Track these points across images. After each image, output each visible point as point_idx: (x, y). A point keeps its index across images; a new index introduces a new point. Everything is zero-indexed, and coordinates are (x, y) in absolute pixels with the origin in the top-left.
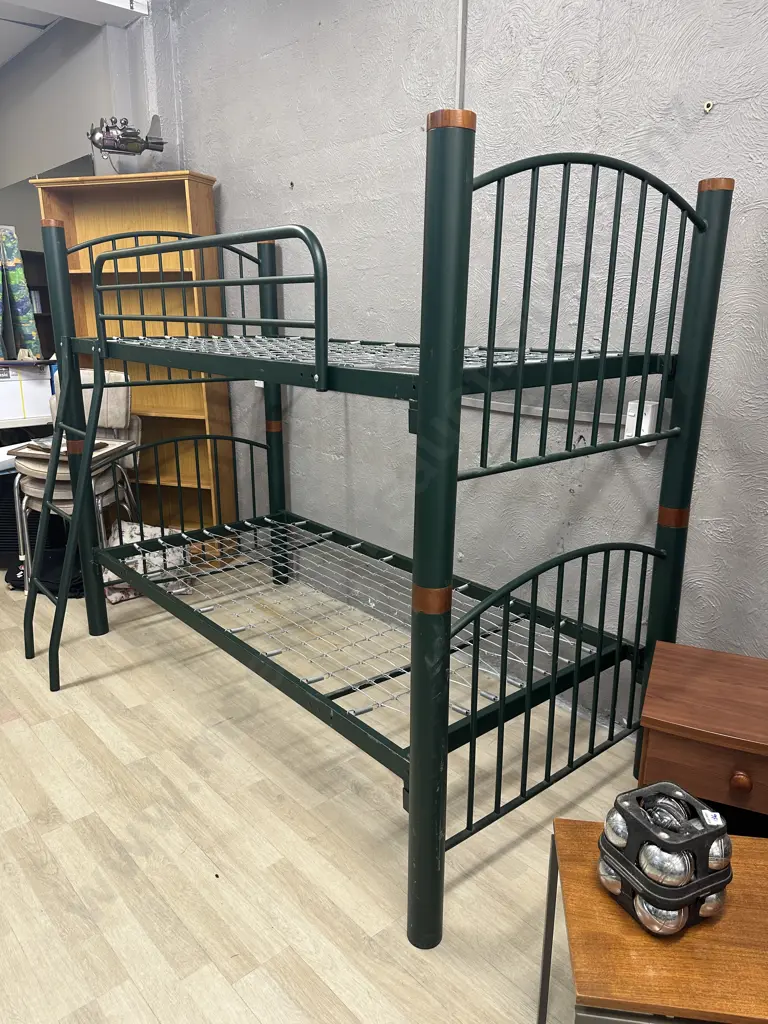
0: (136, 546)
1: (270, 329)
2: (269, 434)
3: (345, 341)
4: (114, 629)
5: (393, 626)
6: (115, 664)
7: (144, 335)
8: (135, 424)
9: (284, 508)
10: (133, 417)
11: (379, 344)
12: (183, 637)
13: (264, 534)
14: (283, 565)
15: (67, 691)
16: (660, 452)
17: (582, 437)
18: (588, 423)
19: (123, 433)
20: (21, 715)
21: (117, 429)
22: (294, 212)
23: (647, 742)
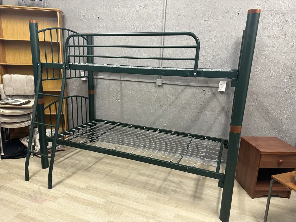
2: (90, 95)
15: (55, 188)
16: (226, 93)
17: (204, 90)
18: (206, 87)
19: (32, 97)
20: (46, 200)
21: (30, 96)
22: (99, 26)
23: (260, 158)
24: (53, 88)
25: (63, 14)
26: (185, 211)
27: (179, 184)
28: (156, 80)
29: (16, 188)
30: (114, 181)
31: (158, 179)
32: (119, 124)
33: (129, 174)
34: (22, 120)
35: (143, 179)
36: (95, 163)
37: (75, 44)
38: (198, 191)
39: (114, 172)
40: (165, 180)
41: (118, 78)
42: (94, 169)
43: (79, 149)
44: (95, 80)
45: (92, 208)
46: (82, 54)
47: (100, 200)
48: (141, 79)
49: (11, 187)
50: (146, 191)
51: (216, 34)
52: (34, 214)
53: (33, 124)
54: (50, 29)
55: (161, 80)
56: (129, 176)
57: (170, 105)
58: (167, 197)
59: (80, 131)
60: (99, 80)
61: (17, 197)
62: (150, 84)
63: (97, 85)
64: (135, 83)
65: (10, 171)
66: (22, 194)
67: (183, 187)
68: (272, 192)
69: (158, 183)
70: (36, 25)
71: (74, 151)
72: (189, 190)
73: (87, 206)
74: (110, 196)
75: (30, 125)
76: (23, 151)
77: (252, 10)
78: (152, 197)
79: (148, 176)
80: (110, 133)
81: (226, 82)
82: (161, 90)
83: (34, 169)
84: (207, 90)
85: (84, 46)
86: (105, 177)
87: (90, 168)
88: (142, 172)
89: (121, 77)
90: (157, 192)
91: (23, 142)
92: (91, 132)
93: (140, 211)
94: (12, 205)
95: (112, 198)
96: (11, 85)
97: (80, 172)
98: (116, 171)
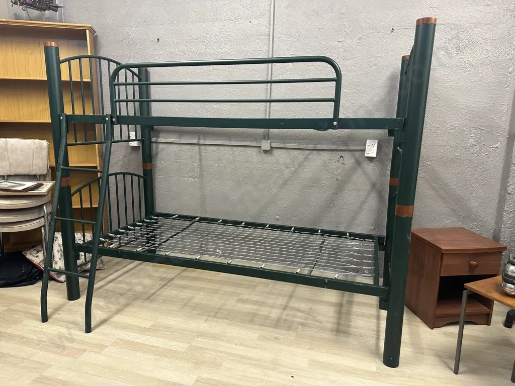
2: (144, 170)
15: (97, 330)
16: (378, 160)
17: (341, 156)
18: (345, 150)
19: (43, 177)
20: (84, 351)
21: (40, 176)
22: (160, 54)
23: (442, 260)
24: (79, 162)
25: (96, 34)
26: (326, 354)
27: (309, 313)
28: (260, 142)
29: (25, 335)
30: (197, 314)
31: (272, 307)
32: (199, 220)
33: (223, 302)
34: (28, 217)
35: (248, 308)
36: (160, 287)
37: (128, 82)
38: (343, 322)
39: (196, 300)
40: (285, 308)
41: (195, 141)
42: (160, 297)
43: (138, 262)
44: (154, 145)
45: (167, 359)
46: (130, 97)
47: (179, 346)
48: (234, 141)
49: (17, 333)
50: (256, 327)
51: (358, 63)
52: (65, 375)
53: (54, 221)
54: (80, 58)
55: (269, 141)
56: (223, 305)
57: (285, 183)
58: (291, 335)
59: (125, 237)
60: (161, 146)
61: (32, 349)
62: (251, 149)
63: (157, 154)
64: (225, 147)
65: (11, 308)
66: (38, 344)
67: (318, 318)
68: (467, 315)
69: (275, 314)
70: (57, 49)
71: (120, 269)
72: (328, 322)
73: (157, 357)
74: (196, 339)
75: (43, 226)
76: (30, 273)
77: (424, 19)
78: (267, 335)
79: (256, 303)
80: (183, 236)
81: (377, 141)
82: (268, 158)
83: (54, 302)
84: (347, 155)
85: (134, 85)
86: (181, 308)
87: (154, 296)
88: (245, 297)
89: (199, 139)
90: (275, 327)
91: (29, 256)
92: (149, 236)
93: (250, 359)
94: (23, 362)
95: (199, 342)
96: (5, 156)
97: (137, 303)
98: (200, 298)
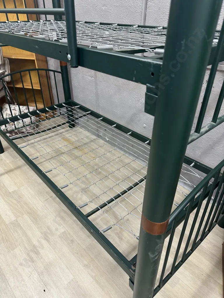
0: (8, 120)
1: (58, 17)
2: (61, 67)
3: (92, 23)
4: (6, 151)
5: (115, 148)
6: (6, 168)
7: (8, 20)
8: (6, 62)
9: (70, 98)
10: (5, 59)
11: (109, 24)
12: (33, 154)
13: (64, 110)
14: (71, 113)
32: (90, 113)
